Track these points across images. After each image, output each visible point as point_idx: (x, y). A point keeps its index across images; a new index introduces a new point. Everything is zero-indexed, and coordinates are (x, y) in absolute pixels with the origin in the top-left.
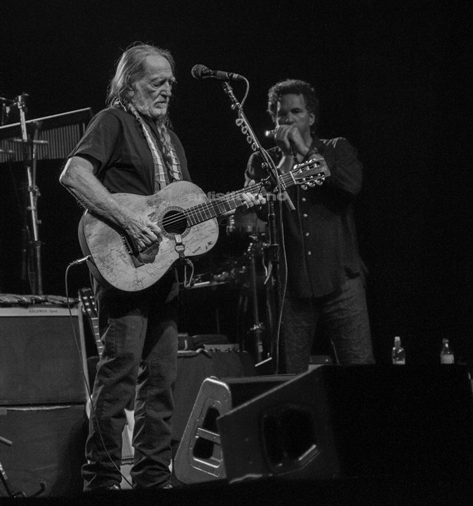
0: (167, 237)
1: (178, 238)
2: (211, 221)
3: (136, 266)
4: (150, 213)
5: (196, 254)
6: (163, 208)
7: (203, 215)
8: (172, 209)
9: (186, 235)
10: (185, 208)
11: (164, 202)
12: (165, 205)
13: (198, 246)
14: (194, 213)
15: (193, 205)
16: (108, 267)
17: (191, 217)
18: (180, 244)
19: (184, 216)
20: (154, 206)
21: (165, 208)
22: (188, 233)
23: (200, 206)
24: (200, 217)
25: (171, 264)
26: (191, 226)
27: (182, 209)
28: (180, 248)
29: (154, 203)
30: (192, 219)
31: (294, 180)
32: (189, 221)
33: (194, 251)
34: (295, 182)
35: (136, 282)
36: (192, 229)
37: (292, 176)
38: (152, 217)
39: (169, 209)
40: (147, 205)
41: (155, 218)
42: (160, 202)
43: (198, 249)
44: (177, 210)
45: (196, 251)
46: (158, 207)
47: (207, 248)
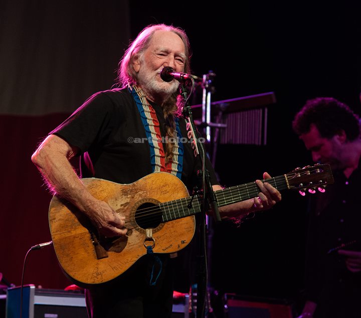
0: (138, 230)
1: (149, 232)
2: (188, 218)
3: (98, 259)
4: (123, 203)
5: (165, 252)
6: (138, 199)
8: (147, 201)
9: (158, 230)
10: (163, 201)
11: (140, 193)
12: (140, 195)
13: (170, 243)
14: (170, 207)
15: (171, 199)
16: (68, 255)
17: (167, 211)
18: (150, 239)
19: (160, 210)
20: (129, 196)
21: (140, 199)
22: (161, 228)
23: (179, 202)
24: (176, 213)
26: (166, 221)
27: (159, 202)
28: (149, 244)
29: (129, 192)
30: (168, 214)
31: (288, 184)
32: (164, 215)
33: (164, 248)
34: (289, 187)
35: (95, 275)
36: (166, 225)
37: (286, 179)
38: (125, 207)
39: (145, 202)
40: (122, 194)
41: (127, 208)
42: (137, 192)
43: (169, 247)
44: (154, 203)
45: (167, 248)
46: (133, 198)
47: (179, 246)
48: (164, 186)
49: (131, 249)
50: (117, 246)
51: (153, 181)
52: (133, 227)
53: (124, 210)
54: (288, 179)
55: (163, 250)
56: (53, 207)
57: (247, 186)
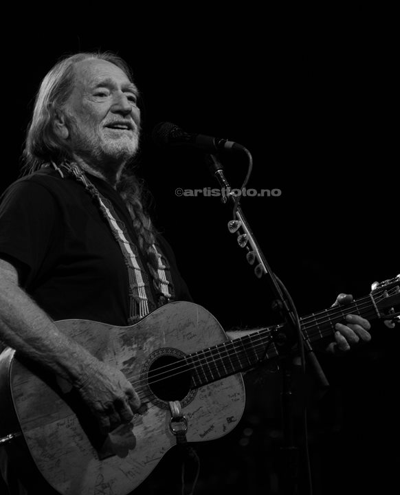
0: (156, 404)
1: (176, 407)
2: (233, 377)
3: (101, 459)
4: (127, 358)
5: (205, 439)
6: (149, 348)
7: (220, 366)
8: (165, 353)
9: (189, 402)
10: (189, 352)
11: (151, 339)
12: (152, 343)
13: (211, 423)
14: (203, 362)
15: (202, 347)
16: (52, 457)
17: (199, 369)
18: (177, 419)
19: (187, 367)
20: (134, 346)
21: (152, 349)
22: (192, 399)
23: (214, 350)
24: (213, 369)
25: (162, 455)
26: (200, 386)
27: (182, 353)
28: (178, 427)
29: (134, 339)
30: (201, 374)
31: (377, 310)
32: (195, 377)
33: (203, 433)
34: (379, 315)
35: (99, 488)
36: (199, 392)
37: (374, 302)
38: (130, 365)
39: (161, 354)
40: (122, 343)
41: (134, 367)
42: (145, 339)
43: (210, 430)
44: (175, 355)
45: (206, 433)
46: (141, 348)
47: (225, 428)
48: (187, 325)
49: (150, 438)
50: (127, 434)
51: (168, 318)
52: (147, 400)
53: (129, 371)
54: (376, 301)
55: (201, 435)
56: (16, 374)
57: (316, 317)
